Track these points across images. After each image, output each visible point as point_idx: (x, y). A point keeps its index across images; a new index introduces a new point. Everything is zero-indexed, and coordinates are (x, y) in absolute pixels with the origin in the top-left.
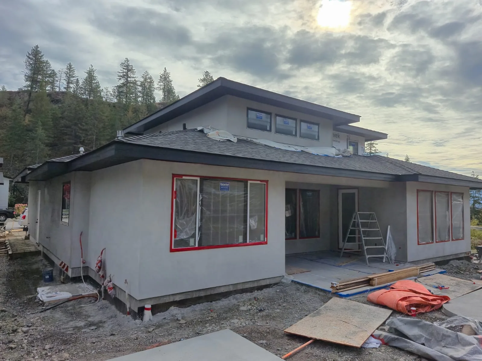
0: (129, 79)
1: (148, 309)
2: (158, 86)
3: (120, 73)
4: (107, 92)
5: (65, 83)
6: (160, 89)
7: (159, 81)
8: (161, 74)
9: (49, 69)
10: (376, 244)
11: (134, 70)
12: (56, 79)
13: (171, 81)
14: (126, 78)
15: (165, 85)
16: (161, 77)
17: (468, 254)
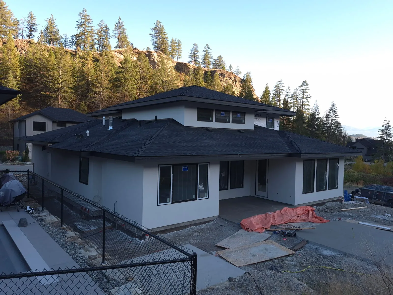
0: (87, 28)
1: (147, 235)
2: (113, 34)
3: (79, 22)
4: (65, 39)
5: (27, 30)
6: (115, 37)
7: (114, 29)
8: (116, 22)
9: (12, 18)
10: (277, 193)
11: (91, 19)
12: (19, 27)
13: (125, 30)
14: (84, 27)
15: (119, 33)
16: (116, 25)
17: (340, 198)
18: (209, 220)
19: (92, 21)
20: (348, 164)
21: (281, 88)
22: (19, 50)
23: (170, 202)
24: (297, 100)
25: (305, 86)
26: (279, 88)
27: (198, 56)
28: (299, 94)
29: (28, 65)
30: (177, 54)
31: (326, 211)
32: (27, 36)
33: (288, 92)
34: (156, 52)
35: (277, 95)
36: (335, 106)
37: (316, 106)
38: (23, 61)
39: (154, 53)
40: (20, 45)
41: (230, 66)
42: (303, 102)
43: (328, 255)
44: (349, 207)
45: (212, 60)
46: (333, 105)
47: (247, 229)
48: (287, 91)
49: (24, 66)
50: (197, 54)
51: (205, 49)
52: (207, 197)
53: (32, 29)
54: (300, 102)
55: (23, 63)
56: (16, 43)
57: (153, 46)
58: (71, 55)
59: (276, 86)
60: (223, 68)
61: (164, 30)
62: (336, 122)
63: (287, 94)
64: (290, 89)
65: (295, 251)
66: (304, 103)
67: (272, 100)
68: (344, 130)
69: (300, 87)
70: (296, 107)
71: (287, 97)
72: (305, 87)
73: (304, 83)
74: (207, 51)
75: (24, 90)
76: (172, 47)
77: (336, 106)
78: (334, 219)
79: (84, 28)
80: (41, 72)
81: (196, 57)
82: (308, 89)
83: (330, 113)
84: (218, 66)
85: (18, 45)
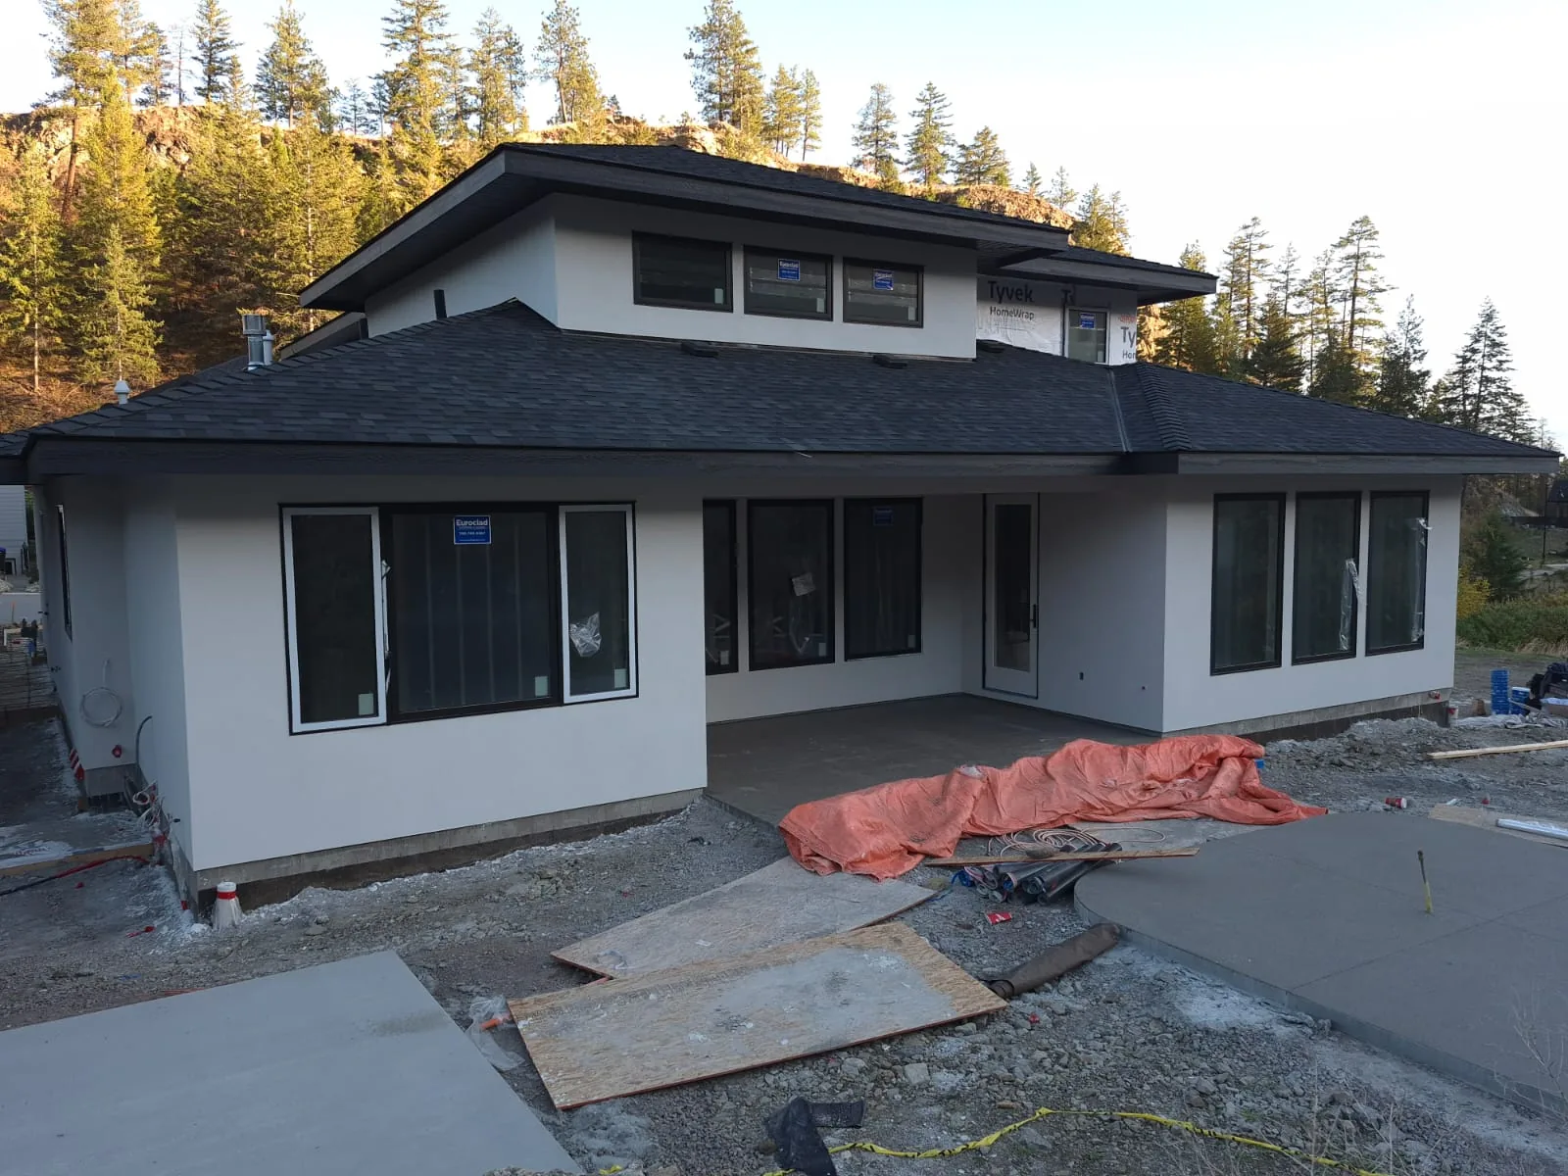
0: (426, 45)
1: (227, 896)
2: (537, 65)
3: (392, 21)
4: (354, 98)
5: (199, 69)
6: (548, 78)
7: (539, 43)
8: (546, 14)
9: (136, 20)
10: (1082, 674)
11: (441, 6)
12: (166, 58)
13: (584, 43)
14: (413, 41)
15: (561, 58)
16: (545, 27)
17: (1437, 698)
18: (645, 810)
19: (443, 11)
20: (1555, 574)
21: (1256, 256)
22: (163, 149)
23: (376, 714)
24: (1326, 303)
25: (1363, 243)
26: (1245, 256)
27: (893, 136)
28: (1338, 276)
29: (192, 206)
30: (804, 132)
31: (1341, 764)
32: (199, 94)
33: (1285, 272)
34: (712, 127)
35: (1240, 285)
36: (1495, 320)
37: (1410, 323)
38: (173, 191)
39: (704, 133)
40: (169, 128)
41: (1029, 173)
42: (1353, 313)
43: (1212, 1027)
44: (1478, 744)
45: (954, 152)
46: (1489, 318)
47: (809, 861)
48: (1284, 268)
49: (177, 211)
50: (888, 130)
51: (922, 107)
52: (628, 687)
53: (217, 65)
54: (1341, 310)
55: (174, 196)
56: (152, 123)
57: (702, 105)
58: (353, 152)
59: (1234, 247)
60: (999, 179)
61: (745, 32)
62: (1502, 390)
63: (1284, 280)
64: (1295, 255)
65: (1008, 997)
66: (1357, 317)
67: (1217, 308)
68: (1545, 428)
69: (1340, 245)
70: (1324, 336)
71: (1281, 295)
72: (1364, 245)
73: (1357, 228)
74: (929, 111)
75: (184, 306)
76: (780, 103)
77: (1500, 320)
78: (1363, 802)
79: (416, 43)
80: (243, 231)
81: (883, 143)
82: (1377, 252)
83: (1474, 351)
84: (980, 173)
85: (161, 129)
